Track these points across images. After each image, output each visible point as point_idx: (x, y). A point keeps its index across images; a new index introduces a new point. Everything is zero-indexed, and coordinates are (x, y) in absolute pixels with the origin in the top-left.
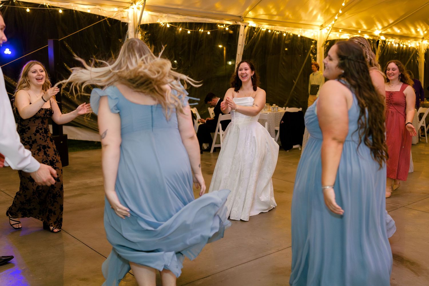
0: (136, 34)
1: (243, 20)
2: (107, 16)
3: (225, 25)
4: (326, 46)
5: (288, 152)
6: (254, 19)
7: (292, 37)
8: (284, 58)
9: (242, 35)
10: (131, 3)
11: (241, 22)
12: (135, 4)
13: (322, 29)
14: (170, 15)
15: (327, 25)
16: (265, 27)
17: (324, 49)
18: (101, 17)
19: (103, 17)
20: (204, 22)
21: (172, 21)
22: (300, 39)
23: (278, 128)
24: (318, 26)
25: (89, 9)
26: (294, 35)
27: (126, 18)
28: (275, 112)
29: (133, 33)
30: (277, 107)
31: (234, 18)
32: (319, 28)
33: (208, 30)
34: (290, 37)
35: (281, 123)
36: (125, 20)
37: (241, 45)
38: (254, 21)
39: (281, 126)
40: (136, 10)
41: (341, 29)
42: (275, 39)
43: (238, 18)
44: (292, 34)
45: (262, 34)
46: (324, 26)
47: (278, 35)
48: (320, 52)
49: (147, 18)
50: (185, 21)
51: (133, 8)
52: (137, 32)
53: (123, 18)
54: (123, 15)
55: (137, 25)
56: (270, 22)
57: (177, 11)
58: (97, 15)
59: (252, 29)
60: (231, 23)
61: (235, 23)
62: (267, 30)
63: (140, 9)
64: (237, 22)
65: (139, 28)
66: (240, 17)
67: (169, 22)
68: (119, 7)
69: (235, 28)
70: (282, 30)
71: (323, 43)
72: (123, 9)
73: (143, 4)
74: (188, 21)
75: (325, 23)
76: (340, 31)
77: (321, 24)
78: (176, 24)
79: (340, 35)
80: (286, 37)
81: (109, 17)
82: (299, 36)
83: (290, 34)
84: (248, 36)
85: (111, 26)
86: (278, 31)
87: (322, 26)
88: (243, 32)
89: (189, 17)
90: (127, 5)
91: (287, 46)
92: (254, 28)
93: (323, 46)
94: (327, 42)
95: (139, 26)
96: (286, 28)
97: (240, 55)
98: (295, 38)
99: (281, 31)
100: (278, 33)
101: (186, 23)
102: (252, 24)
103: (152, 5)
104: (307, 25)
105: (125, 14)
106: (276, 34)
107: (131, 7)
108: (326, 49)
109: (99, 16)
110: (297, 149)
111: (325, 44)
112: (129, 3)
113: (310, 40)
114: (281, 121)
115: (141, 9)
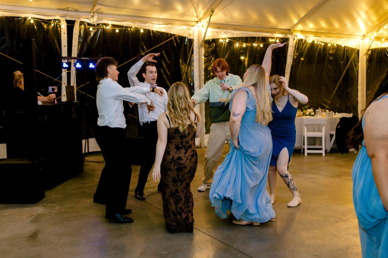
0: (201, 49)
1: (292, 33)
2: (177, 34)
3: (275, 38)
4: (369, 54)
5: (345, 155)
6: (302, 32)
7: (336, 47)
8: (329, 66)
9: (292, 47)
10: (197, 22)
11: (290, 34)
12: (201, 22)
13: (364, 39)
14: (229, 31)
15: (369, 35)
16: (311, 39)
17: (366, 57)
18: (172, 35)
19: (174, 35)
20: (257, 36)
21: (230, 37)
22: (344, 49)
23: (334, 133)
24: (360, 36)
25: (164, 28)
26: (338, 45)
27: (192, 35)
28: (330, 117)
29: (198, 48)
30: (332, 113)
31: (283, 31)
32: (361, 38)
33: (261, 43)
34: (334, 47)
35: (338, 127)
36: (191, 37)
37: (290, 55)
38: (301, 33)
39: (337, 130)
40: (200, 27)
41: (383, 38)
42: (320, 49)
43: (288, 31)
44: (336, 44)
45: (309, 45)
46: (366, 36)
47: (324, 46)
48: (362, 61)
49: (210, 34)
50: (241, 36)
51: (198, 26)
52: (202, 47)
53: (190, 35)
54: (189, 32)
55: (202, 41)
56: (316, 33)
57: (235, 27)
58: (169, 33)
59: (300, 41)
60: (281, 36)
61: (285, 36)
62: (313, 41)
63: (204, 26)
64: (286, 34)
65: (203, 44)
66: (289, 30)
67: (228, 37)
68: (187, 25)
69: (285, 40)
70: (327, 41)
71: (366, 52)
72: (189, 27)
73: (208, 22)
74: (244, 36)
75: (368, 33)
76: (383, 40)
77: (363, 34)
78: (234, 38)
79: (381, 44)
80: (330, 47)
81: (178, 34)
82: (343, 46)
83: (334, 45)
84: (296, 47)
85: (180, 42)
86: (324, 42)
87: (364, 36)
88: (292, 44)
89: (245, 32)
90: (194, 24)
91: (331, 55)
92: (302, 40)
93: (364, 55)
94: (368, 51)
95: (203, 41)
96: (330, 39)
97: (289, 65)
98: (339, 48)
99: (325, 42)
100: (323, 44)
101: (242, 38)
102: (300, 36)
103: (214, 22)
104: (350, 35)
105: (191, 32)
106: (321, 45)
107: (197, 25)
108: (368, 57)
109: (171, 34)
110: (353, 152)
111: (367, 53)
112: (195, 21)
113: (353, 50)
114: (337, 126)
115: (206, 27)
